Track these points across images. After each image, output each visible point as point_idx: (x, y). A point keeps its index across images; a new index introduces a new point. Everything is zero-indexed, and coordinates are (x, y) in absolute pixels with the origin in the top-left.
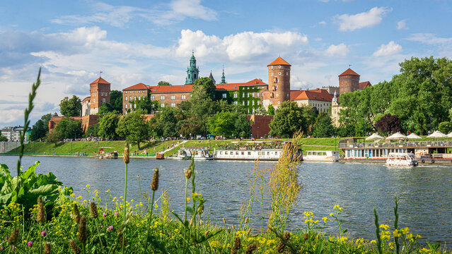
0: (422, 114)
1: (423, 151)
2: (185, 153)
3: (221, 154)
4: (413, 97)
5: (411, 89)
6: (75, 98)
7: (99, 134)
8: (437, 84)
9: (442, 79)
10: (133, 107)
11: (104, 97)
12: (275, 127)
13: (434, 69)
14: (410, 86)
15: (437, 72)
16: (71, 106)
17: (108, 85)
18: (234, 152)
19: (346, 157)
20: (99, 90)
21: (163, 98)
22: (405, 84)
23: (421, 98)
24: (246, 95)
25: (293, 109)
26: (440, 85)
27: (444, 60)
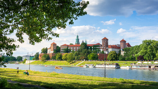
0: (149, 55)
1: (153, 67)
2: (87, 65)
3: (97, 66)
4: (146, 50)
5: (145, 48)
6: (47, 48)
7: (56, 59)
8: (152, 47)
9: (153, 45)
10: (63, 51)
11: (55, 48)
12: (109, 58)
13: (151, 43)
14: (145, 47)
15: (152, 44)
16: (46, 50)
17: (56, 44)
18: (101, 66)
19: (133, 68)
20: (53, 46)
21: (72, 48)
22: (144, 47)
23: (148, 51)
24: (95, 48)
25: (114, 53)
26: (153, 47)
27: (154, 41)
